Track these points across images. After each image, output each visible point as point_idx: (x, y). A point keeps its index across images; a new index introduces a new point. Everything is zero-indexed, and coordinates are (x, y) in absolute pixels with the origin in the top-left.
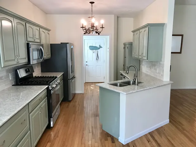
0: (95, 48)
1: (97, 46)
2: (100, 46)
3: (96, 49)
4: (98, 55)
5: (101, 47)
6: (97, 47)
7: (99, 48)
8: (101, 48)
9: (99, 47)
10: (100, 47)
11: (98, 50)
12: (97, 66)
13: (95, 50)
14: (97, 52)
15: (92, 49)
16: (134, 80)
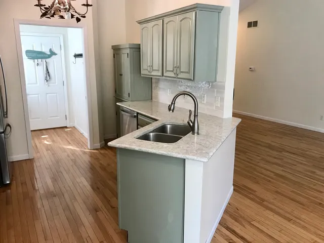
0: (40, 56)
1: (43, 51)
2: (50, 50)
3: (42, 58)
4: (47, 70)
5: (55, 54)
6: (44, 53)
7: (49, 56)
8: (54, 56)
9: (49, 53)
10: (52, 53)
11: (48, 60)
12: (48, 95)
13: (40, 60)
14: (45, 63)
15: (33, 58)
16: (191, 124)
